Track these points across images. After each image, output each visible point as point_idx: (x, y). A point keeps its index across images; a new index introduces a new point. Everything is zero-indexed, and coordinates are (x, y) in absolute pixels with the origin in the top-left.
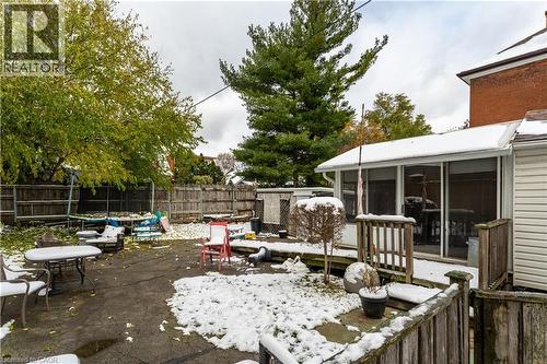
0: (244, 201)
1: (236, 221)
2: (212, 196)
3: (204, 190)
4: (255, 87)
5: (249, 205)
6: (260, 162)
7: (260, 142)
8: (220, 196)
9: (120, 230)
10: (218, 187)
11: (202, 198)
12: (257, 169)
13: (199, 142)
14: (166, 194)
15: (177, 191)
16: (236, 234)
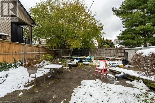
0: (121, 53)
1: (118, 60)
2: (109, 51)
3: (106, 49)
4: (125, 13)
5: (123, 54)
6: (127, 38)
7: (128, 31)
8: (112, 51)
9: (77, 61)
10: (111, 48)
11: (105, 52)
12: (126, 41)
13: (103, 34)
14: (94, 51)
15: (97, 50)
16: (115, 65)
